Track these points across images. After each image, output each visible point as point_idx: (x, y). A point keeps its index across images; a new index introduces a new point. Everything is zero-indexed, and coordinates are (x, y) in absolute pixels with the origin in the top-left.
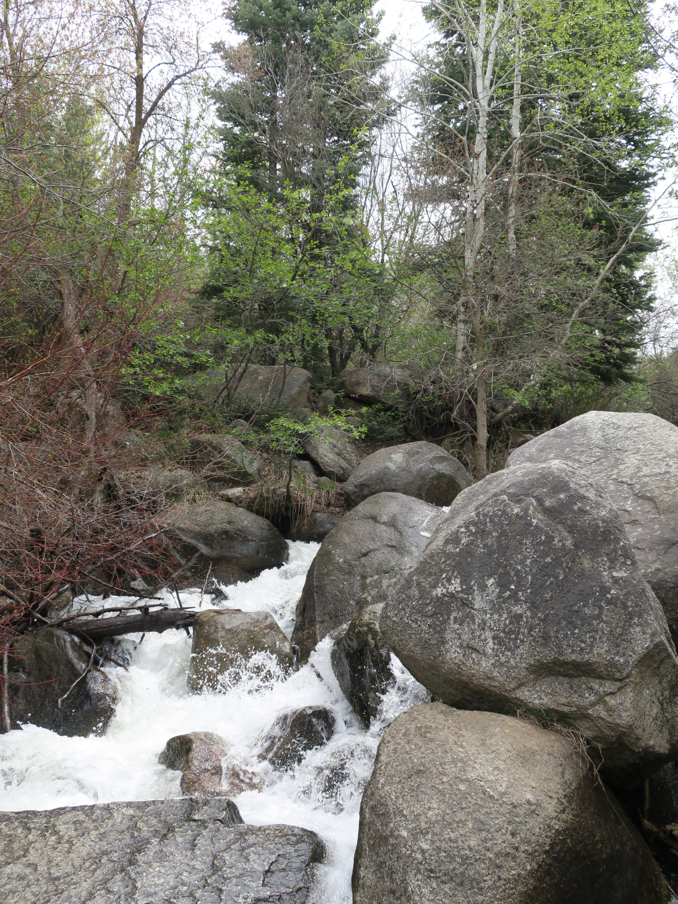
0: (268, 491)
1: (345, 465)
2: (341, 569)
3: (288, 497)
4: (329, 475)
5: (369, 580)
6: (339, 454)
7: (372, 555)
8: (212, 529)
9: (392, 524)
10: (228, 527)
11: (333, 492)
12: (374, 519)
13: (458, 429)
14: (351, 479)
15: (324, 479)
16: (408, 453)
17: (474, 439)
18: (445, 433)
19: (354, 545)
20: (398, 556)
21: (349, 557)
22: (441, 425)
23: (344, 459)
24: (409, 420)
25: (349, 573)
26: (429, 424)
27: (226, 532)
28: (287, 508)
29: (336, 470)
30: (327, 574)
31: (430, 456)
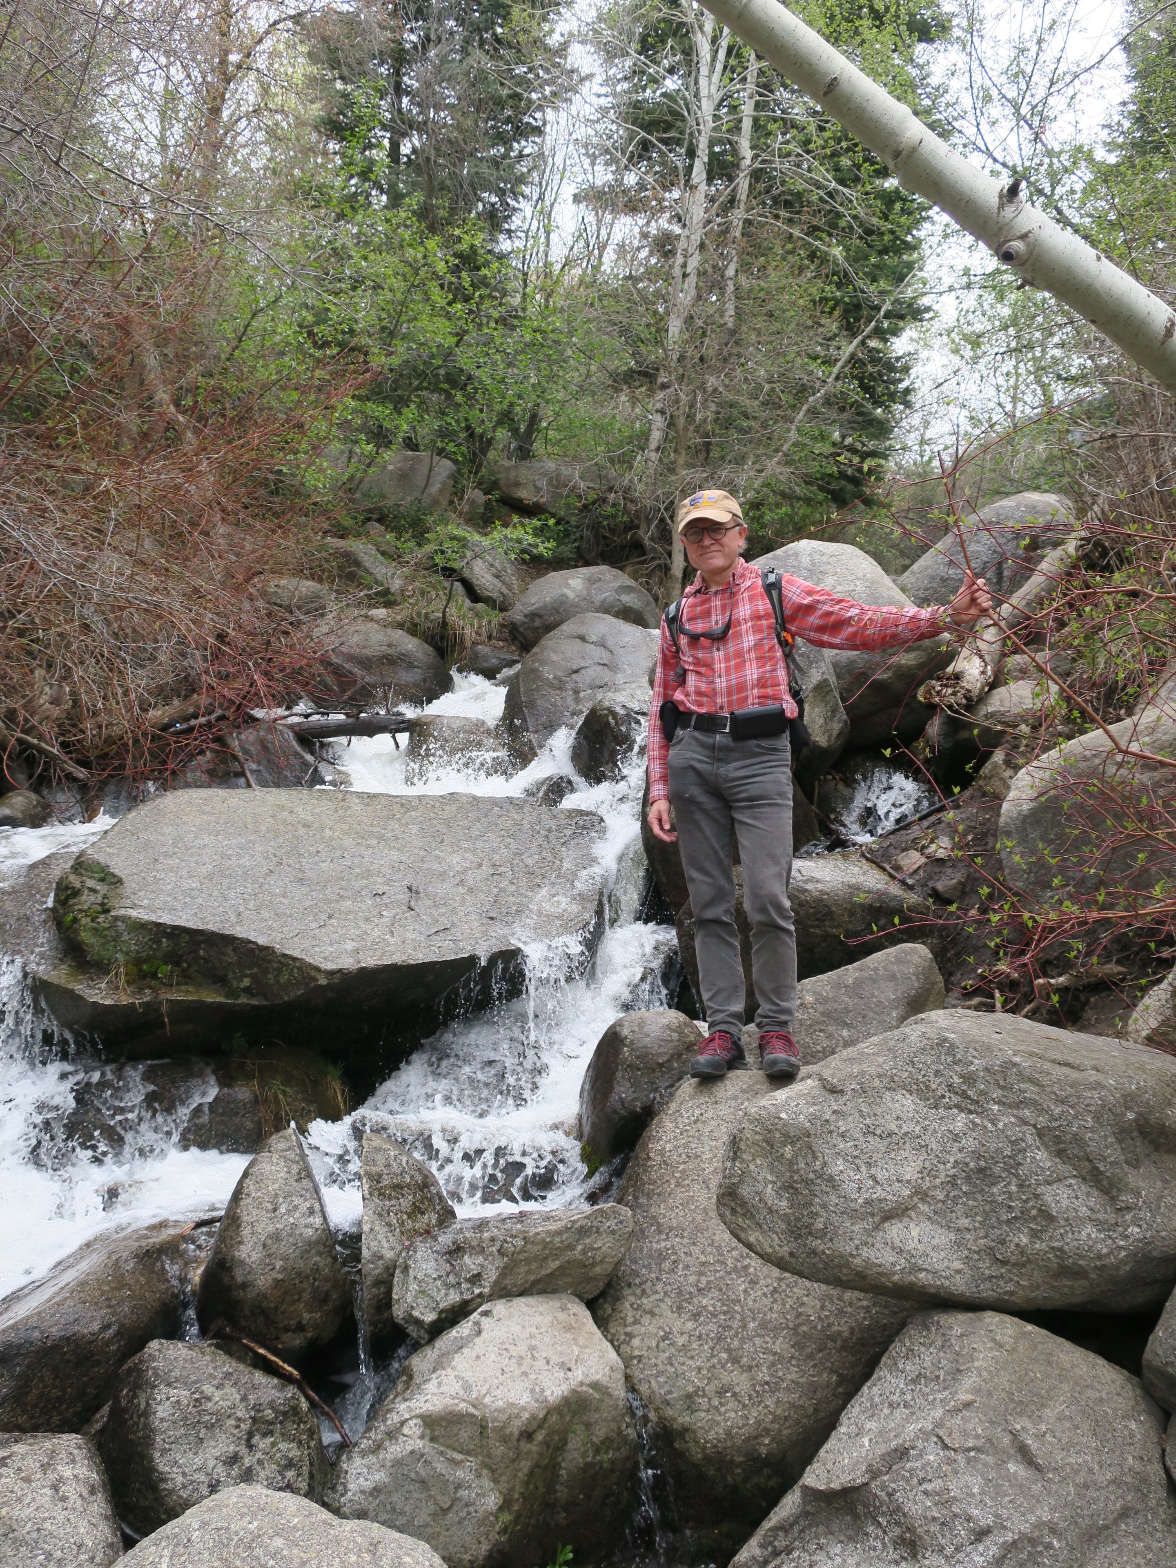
0: (419, 614)
1: (505, 591)
2: (551, 685)
3: (444, 624)
4: (489, 601)
5: (582, 694)
6: (497, 577)
7: (583, 672)
8: (368, 652)
9: (602, 644)
10: (390, 651)
11: (495, 622)
12: (582, 638)
13: (644, 554)
14: (518, 607)
15: (480, 606)
16: (589, 580)
17: (667, 569)
18: (627, 559)
19: (563, 663)
20: (610, 674)
21: (559, 674)
22: (623, 547)
23: (504, 583)
24: (582, 537)
25: (560, 689)
26: (607, 545)
27: (385, 657)
28: (442, 638)
29: (495, 595)
30: (537, 690)
31: (615, 585)
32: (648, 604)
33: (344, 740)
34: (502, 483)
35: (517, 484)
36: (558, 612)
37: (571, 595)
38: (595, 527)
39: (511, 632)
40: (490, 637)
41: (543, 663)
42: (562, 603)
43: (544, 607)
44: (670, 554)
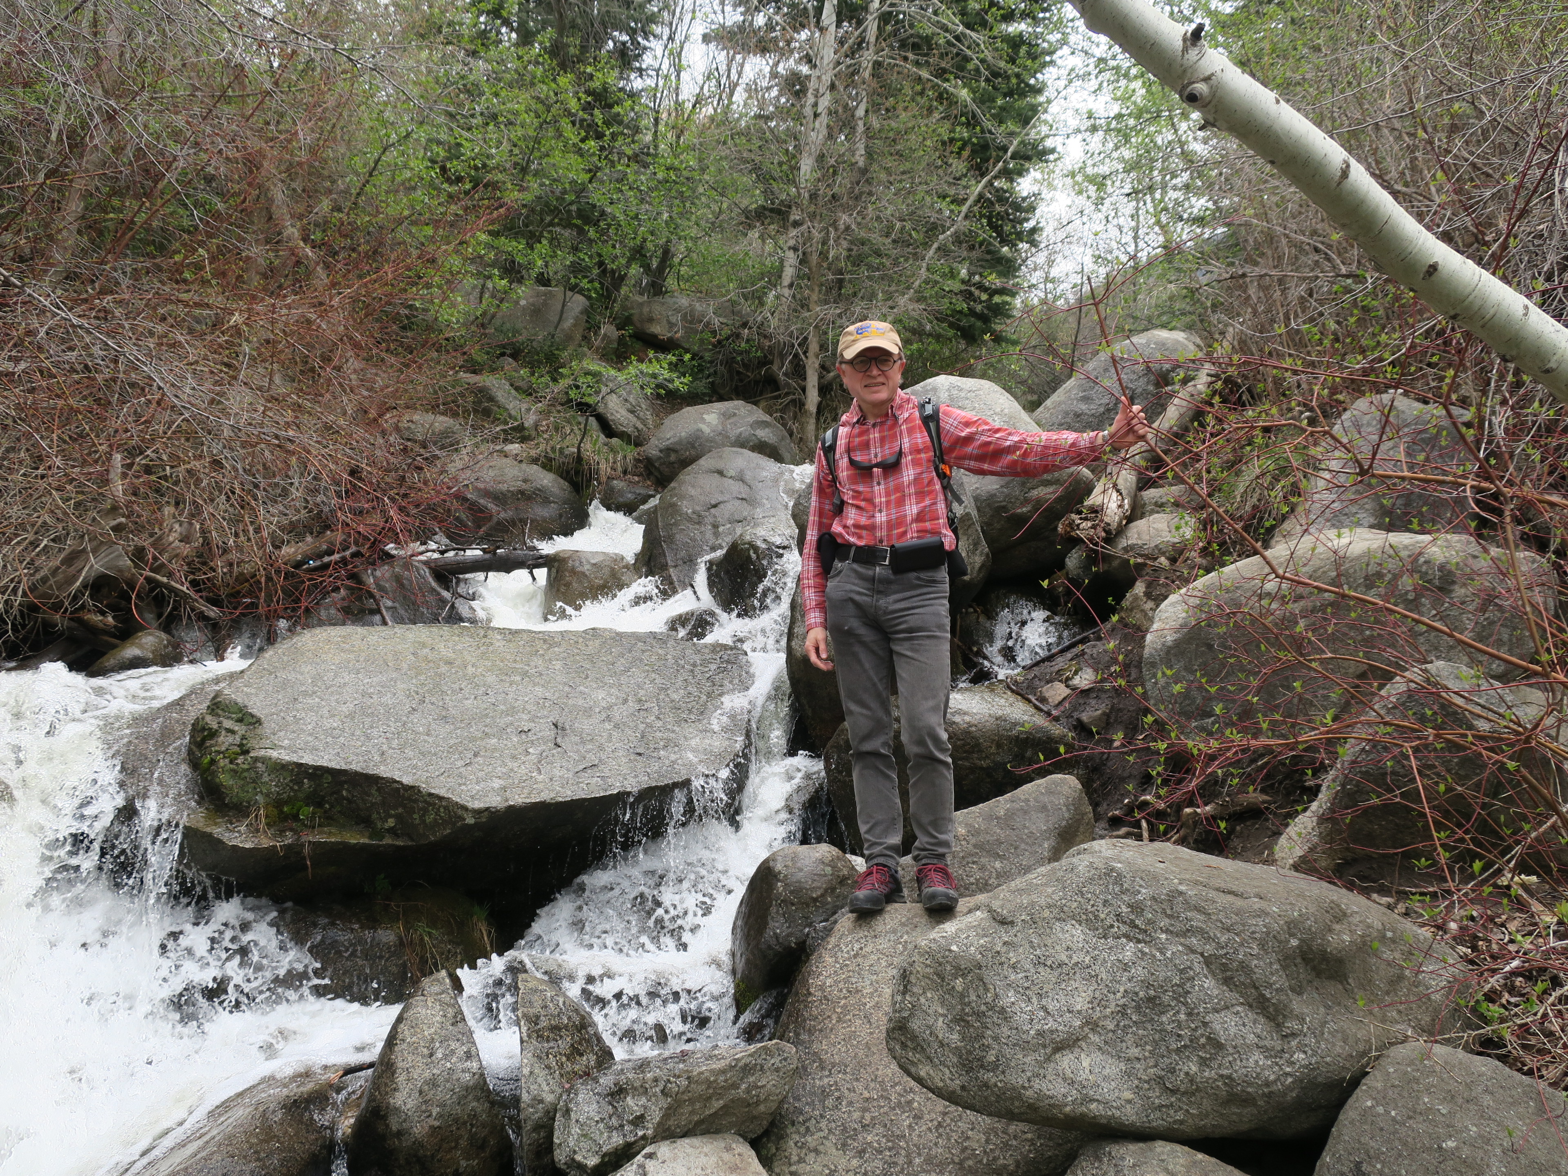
0: (553, 449)
1: (640, 426)
2: (690, 520)
3: (579, 459)
4: (623, 436)
5: (721, 529)
6: (632, 412)
7: (722, 506)
8: (504, 487)
9: (741, 479)
10: (525, 486)
11: (630, 457)
12: (721, 473)
13: (778, 389)
14: (654, 441)
15: (615, 441)
16: (724, 415)
17: (802, 404)
18: (761, 394)
19: (702, 498)
20: (749, 508)
21: (698, 508)
22: (757, 382)
23: (638, 418)
24: (715, 372)
25: (699, 523)
26: (741, 381)
27: (522, 492)
28: (577, 473)
29: (630, 430)
30: (676, 524)
31: (751, 419)
32: (783, 439)
33: (481, 576)
34: (635, 319)
35: (651, 320)
36: (693, 447)
37: (706, 429)
38: (729, 362)
39: (646, 467)
40: (625, 472)
41: (682, 497)
42: (698, 438)
43: (680, 442)
44: (804, 390)
